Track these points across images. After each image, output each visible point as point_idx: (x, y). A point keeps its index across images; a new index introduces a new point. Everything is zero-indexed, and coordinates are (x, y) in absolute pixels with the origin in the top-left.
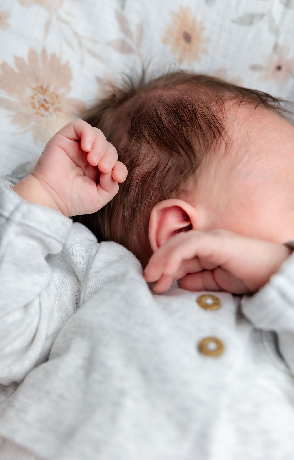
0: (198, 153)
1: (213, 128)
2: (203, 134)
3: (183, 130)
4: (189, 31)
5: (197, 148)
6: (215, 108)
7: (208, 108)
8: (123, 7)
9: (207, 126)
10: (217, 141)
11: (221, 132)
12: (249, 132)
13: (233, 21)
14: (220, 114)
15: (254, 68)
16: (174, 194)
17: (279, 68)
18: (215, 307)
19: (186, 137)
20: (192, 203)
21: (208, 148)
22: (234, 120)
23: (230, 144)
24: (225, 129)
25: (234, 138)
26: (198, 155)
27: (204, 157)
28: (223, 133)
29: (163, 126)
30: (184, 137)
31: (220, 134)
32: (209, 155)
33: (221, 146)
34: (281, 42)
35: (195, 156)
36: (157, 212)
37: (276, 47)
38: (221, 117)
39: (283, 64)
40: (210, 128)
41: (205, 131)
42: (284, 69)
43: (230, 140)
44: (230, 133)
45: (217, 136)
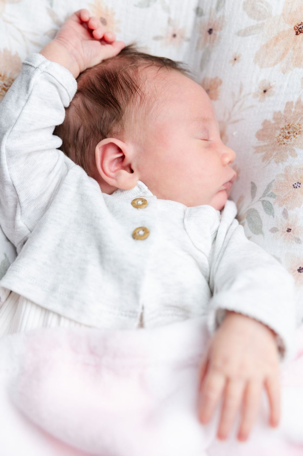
0: (122, 105)
1: (131, 87)
2: (124, 92)
3: (110, 91)
4: (104, 17)
5: (121, 102)
6: (131, 72)
7: (126, 73)
8: (51, 4)
9: (126, 86)
10: (134, 96)
11: (136, 89)
12: (156, 87)
13: (135, 6)
14: (135, 77)
15: (156, 38)
16: (109, 135)
17: (174, 36)
18: (144, 206)
19: (113, 95)
20: (122, 140)
21: (128, 101)
22: (145, 79)
23: (144, 97)
24: (139, 87)
25: (146, 92)
26: (122, 107)
27: (126, 107)
28: (138, 90)
29: (97, 90)
30: (111, 94)
31: (136, 90)
32: (129, 106)
33: (137, 98)
34: (172, 17)
35: (120, 107)
36: (99, 148)
37: (169, 21)
38: (136, 79)
39: (176, 33)
40: (129, 87)
41: (125, 89)
42: (178, 36)
43: (143, 93)
44: (143, 90)
45: (134, 92)
